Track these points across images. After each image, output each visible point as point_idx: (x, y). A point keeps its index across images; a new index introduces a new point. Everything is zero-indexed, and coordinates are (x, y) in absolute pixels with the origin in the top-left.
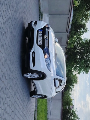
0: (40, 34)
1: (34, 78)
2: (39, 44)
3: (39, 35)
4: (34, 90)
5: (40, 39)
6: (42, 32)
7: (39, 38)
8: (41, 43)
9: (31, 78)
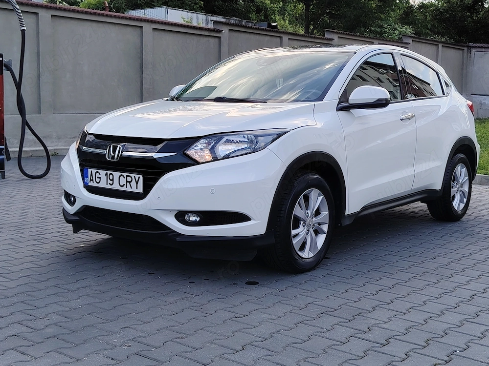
0: (102, 179)
1: (325, 213)
2: (140, 190)
3: (103, 184)
4: (422, 200)
5: (119, 180)
6: (94, 171)
7: (116, 186)
8: (137, 176)
9: (325, 228)
